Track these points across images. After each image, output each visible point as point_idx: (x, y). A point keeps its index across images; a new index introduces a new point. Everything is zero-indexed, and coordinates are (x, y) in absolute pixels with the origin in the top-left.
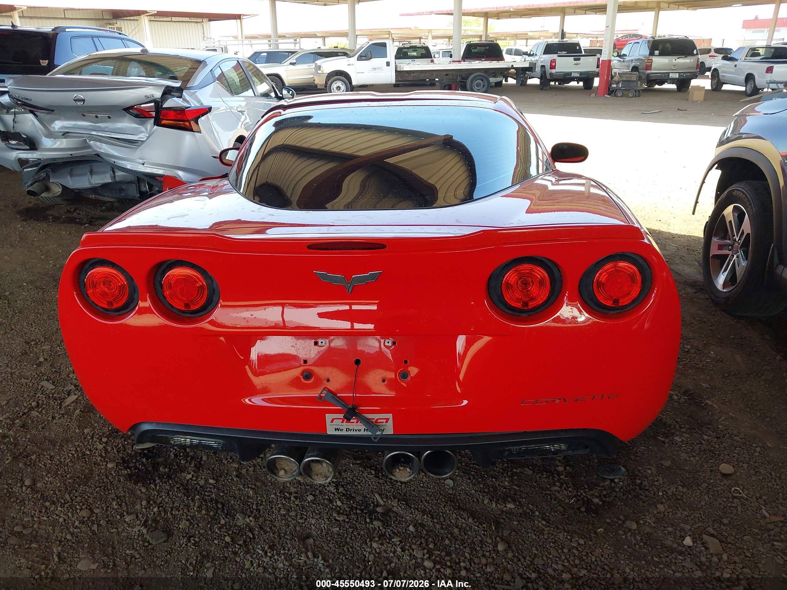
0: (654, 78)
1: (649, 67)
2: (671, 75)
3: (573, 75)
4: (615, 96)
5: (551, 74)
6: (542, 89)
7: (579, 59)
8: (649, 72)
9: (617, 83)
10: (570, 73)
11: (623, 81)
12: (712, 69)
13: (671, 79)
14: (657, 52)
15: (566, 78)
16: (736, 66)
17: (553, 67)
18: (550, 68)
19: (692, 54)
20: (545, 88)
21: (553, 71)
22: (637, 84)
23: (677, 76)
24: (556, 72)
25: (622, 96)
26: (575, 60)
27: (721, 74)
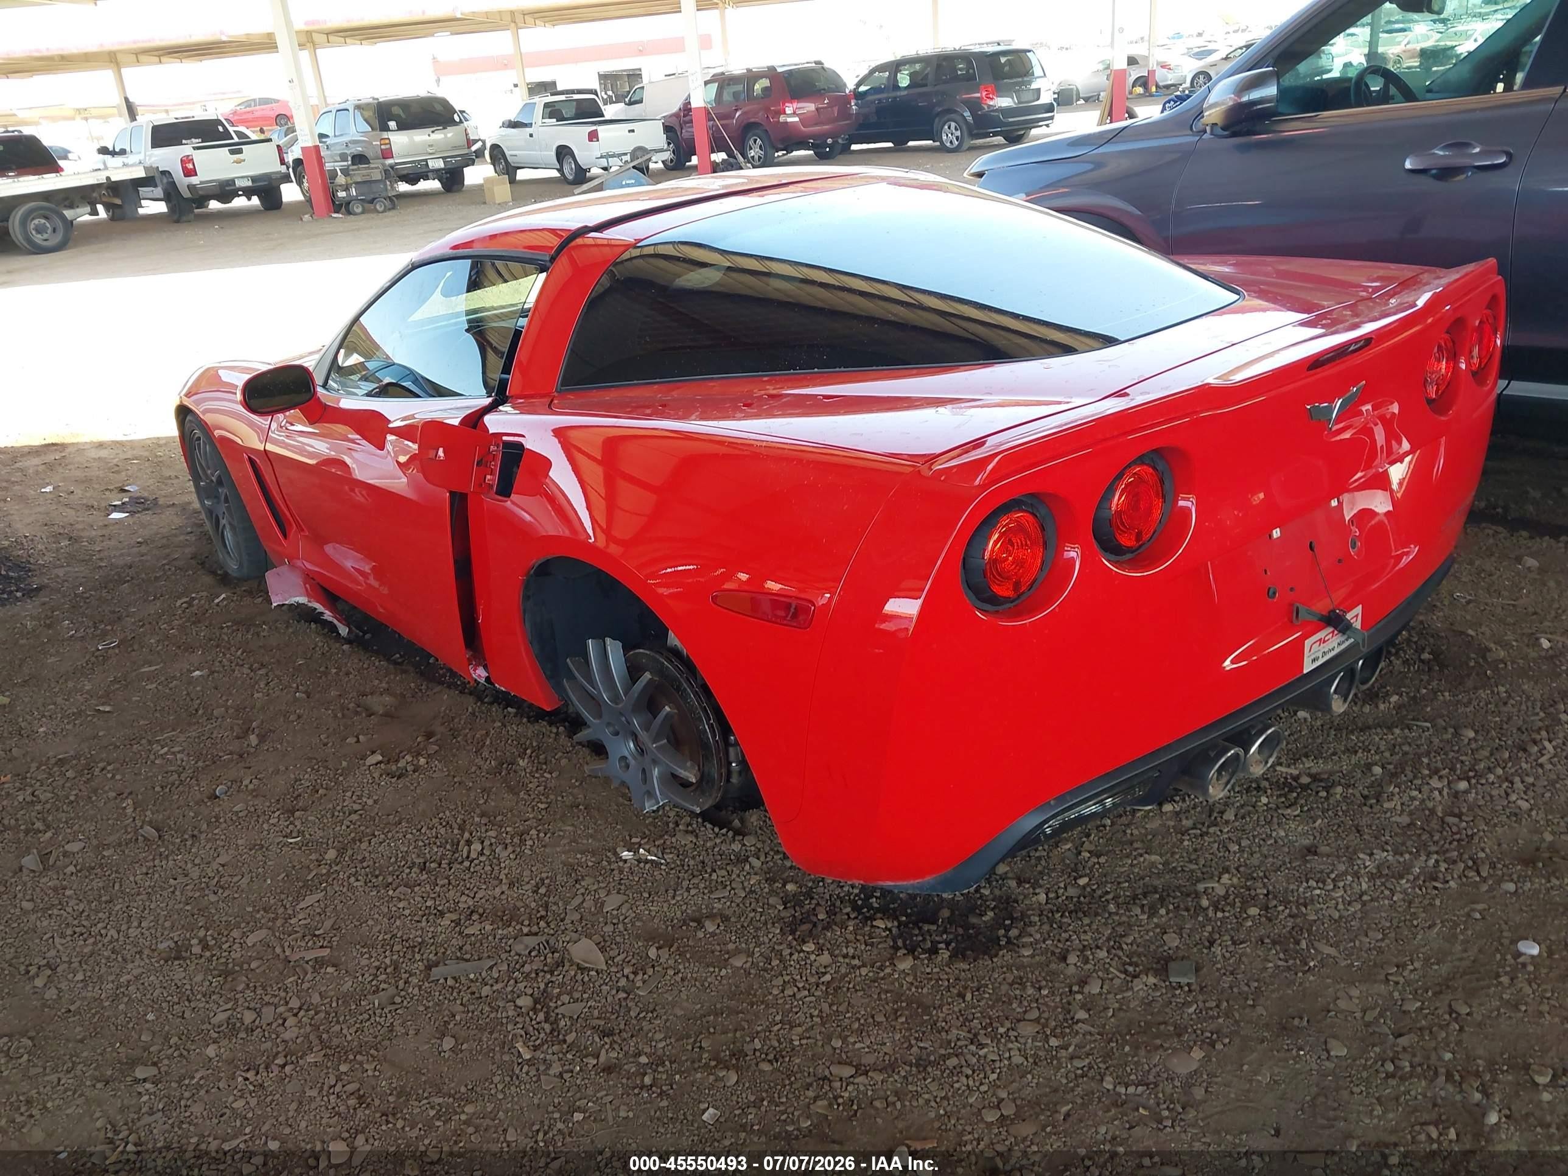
0: (405, 172)
1: (387, 154)
2: (431, 164)
3: (239, 183)
4: (349, 212)
5: (191, 187)
6: (177, 221)
7: (240, 151)
8: (390, 161)
9: (347, 189)
10: (231, 182)
11: (357, 183)
12: (488, 146)
13: (433, 171)
14: (392, 124)
15: (226, 191)
16: (531, 135)
17: (190, 173)
18: (186, 176)
19: (454, 123)
20: (184, 218)
21: (194, 180)
22: (385, 185)
23: (440, 164)
24: (201, 183)
25: (363, 213)
26: (232, 152)
27: (507, 153)
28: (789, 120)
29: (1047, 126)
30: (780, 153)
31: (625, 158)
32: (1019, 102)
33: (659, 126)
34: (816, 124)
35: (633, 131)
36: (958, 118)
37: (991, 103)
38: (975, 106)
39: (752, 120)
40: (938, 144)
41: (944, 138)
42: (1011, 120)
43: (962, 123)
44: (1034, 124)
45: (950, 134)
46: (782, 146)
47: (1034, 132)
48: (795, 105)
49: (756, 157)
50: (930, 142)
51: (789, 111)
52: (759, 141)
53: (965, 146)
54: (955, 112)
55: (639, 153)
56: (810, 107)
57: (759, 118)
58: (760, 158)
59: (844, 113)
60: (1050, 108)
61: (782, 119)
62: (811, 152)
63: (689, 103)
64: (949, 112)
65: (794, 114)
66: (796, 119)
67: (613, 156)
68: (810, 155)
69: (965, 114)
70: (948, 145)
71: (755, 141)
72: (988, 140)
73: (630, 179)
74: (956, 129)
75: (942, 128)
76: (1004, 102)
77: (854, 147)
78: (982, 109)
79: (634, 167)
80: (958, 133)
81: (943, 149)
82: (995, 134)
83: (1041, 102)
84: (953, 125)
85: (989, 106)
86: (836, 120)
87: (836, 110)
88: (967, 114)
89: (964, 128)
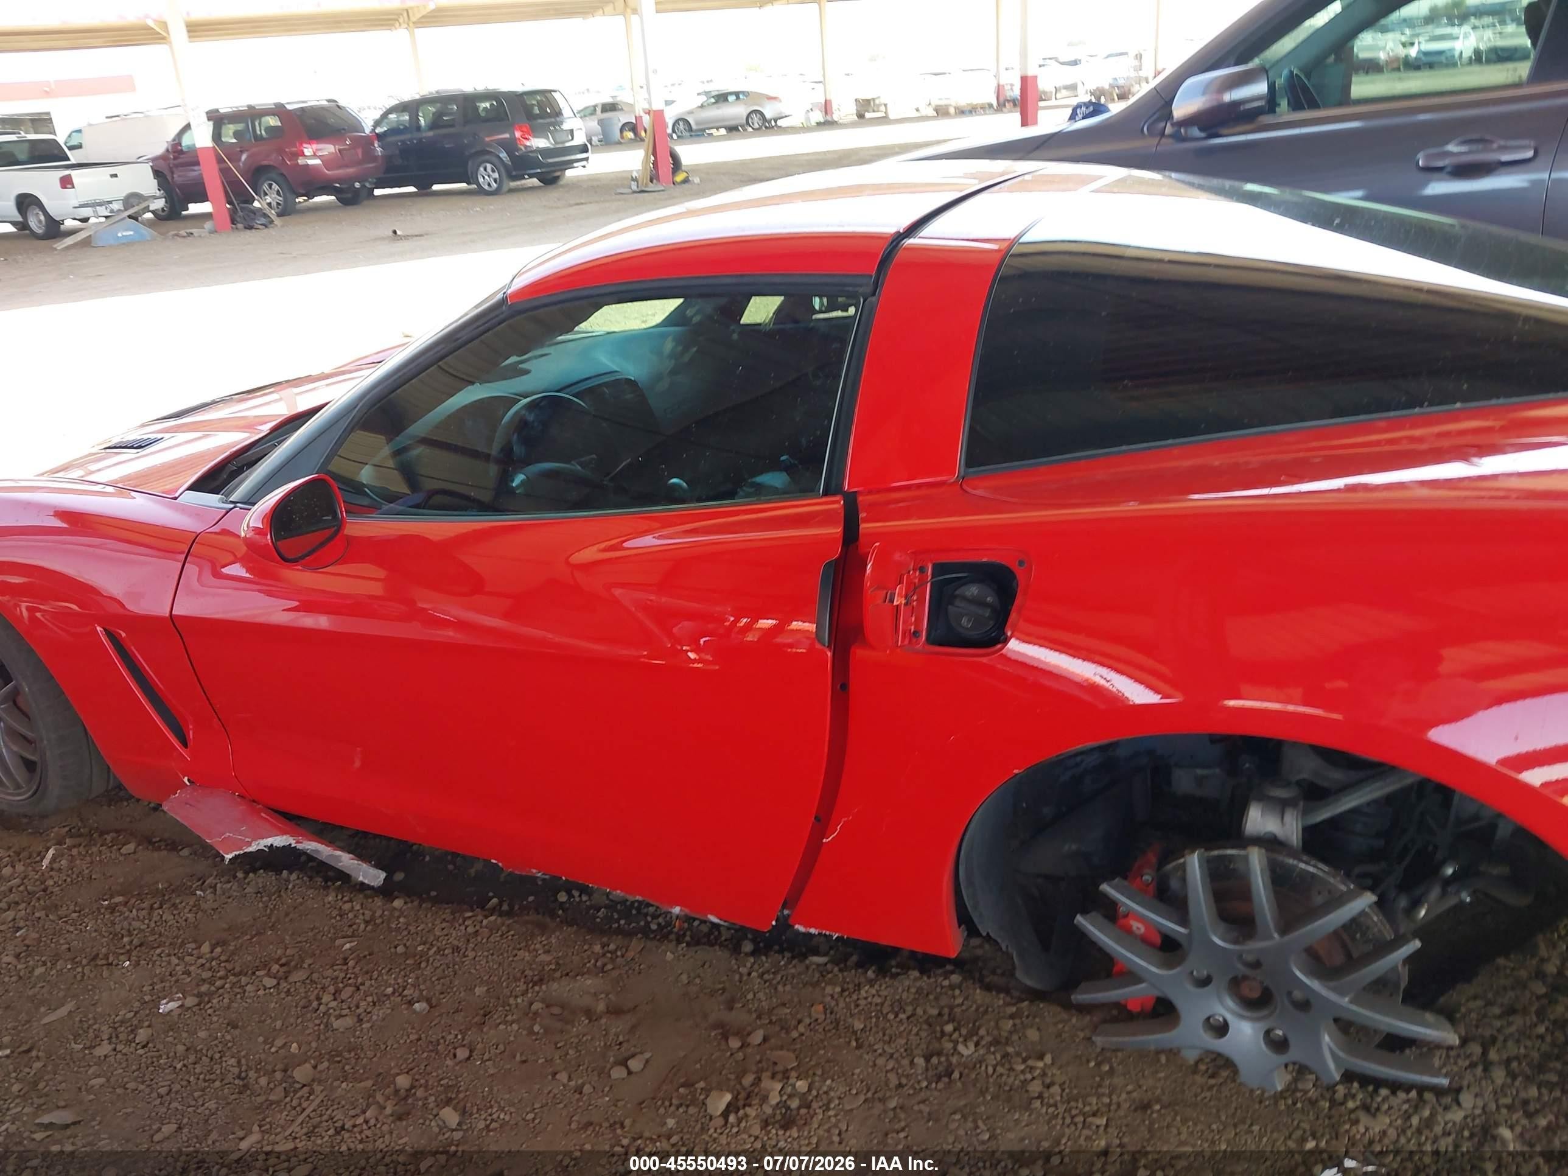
28: (311, 162)
29: (584, 167)
30: (301, 199)
31: (116, 206)
32: (556, 143)
33: (147, 171)
34: (340, 167)
35: (115, 176)
36: (494, 159)
37: (528, 143)
38: (510, 147)
39: (265, 163)
40: (475, 186)
41: (481, 180)
42: (550, 161)
43: (498, 165)
44: (569, 164)
45: (487, 176)
46: (303, 192)
47: (569, 173)
48: (315, 146)
49: (274, 204)
50: (463, 185)
51: (308, 151)
52: (275, 187)
53: (505, 188)
54: (489, 153)
55: (133, 201)
56: (328, 149)
57: (273, 160)
58: (278, 204)
59: (369, 156)
60: (584, 149)
61: (301, 161)
62: (333, 198)
63: (180, 144)
64: (484, 154)
65: (315, 156)
66: (317, 162)
67: (100, 204)
68: (330, 202)
69: (501, 155)
70: (486, 187)
71: (270, 186)
72: (523, 182)
73: (127, 230)
74: (493, 171)
75: (478, 169)
76: (540, 143)
77: (378, 192)
78: (518, 150)
79: (130, 217)
80: (496, 175)
81: (481, 192)
82: (531, 176)
83: (575, 142)
84: (489, 166)
85: (526, 147)
86: (359, 163)
87: (360, 151)
88: (503, 155)
89: (502, 169)
